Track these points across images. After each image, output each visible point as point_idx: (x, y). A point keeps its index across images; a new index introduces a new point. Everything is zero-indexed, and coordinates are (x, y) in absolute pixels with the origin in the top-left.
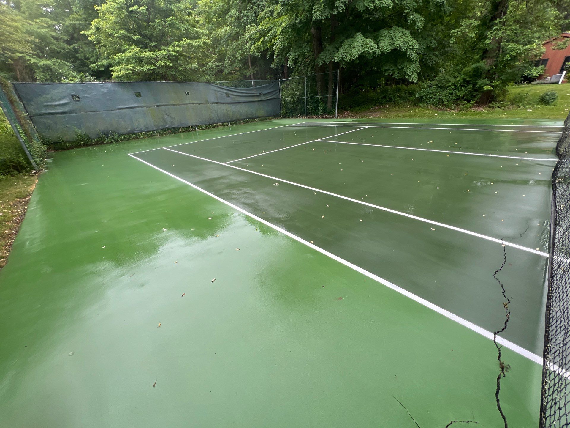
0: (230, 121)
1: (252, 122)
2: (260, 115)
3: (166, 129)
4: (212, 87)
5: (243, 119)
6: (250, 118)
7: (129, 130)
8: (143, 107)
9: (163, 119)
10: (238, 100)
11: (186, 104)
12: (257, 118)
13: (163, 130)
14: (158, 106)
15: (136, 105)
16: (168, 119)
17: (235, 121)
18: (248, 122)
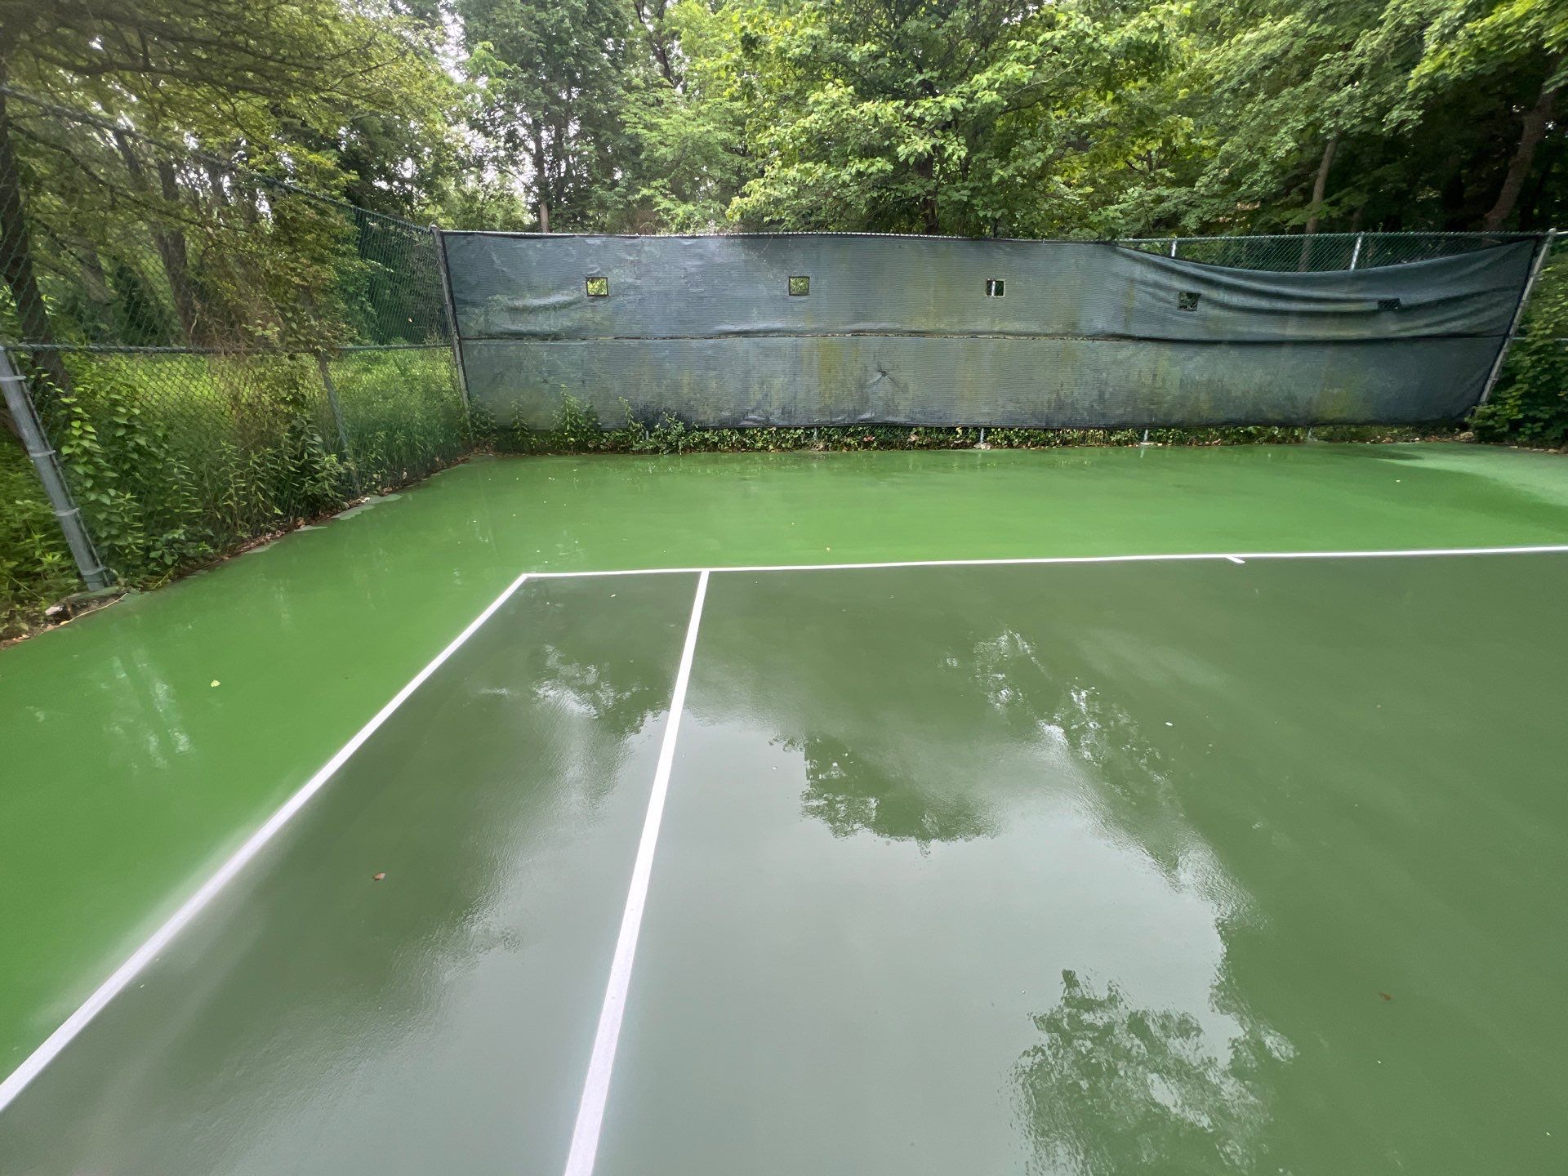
0: (1153, 427)
1: (1272, 439)
2: (1330, 415)
3: (856, 426)
4: (1121, 266)
5: (1227, 423)
6: (1268, 424)
7: (726, 414)
8: (798, 334)
9: (862, 386)
10: (1240, 329)
11: (974, 334)
12: (1313, 423)
13: (844, 429)
14: (856, 333)
15: (778, 325)
16: (880, 388)
17: (1177, 426)
18: (1250, 438)
